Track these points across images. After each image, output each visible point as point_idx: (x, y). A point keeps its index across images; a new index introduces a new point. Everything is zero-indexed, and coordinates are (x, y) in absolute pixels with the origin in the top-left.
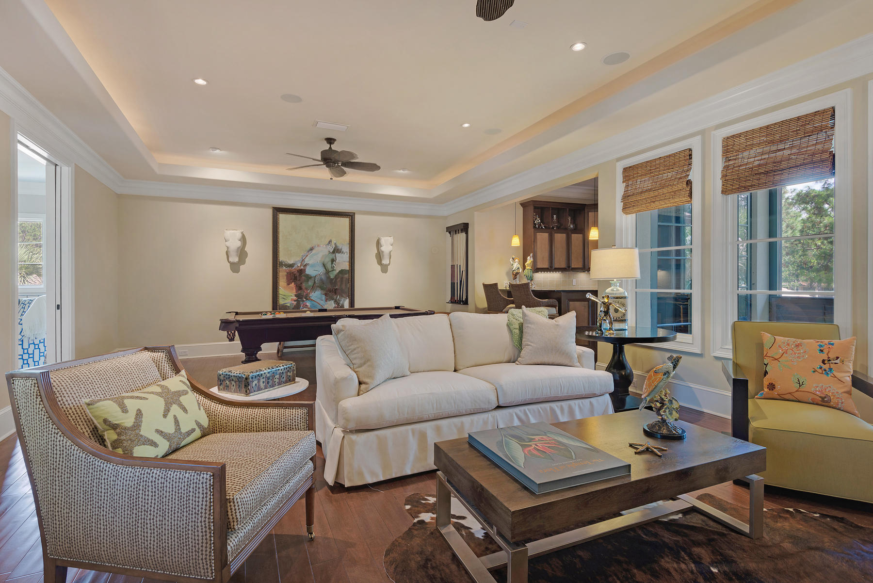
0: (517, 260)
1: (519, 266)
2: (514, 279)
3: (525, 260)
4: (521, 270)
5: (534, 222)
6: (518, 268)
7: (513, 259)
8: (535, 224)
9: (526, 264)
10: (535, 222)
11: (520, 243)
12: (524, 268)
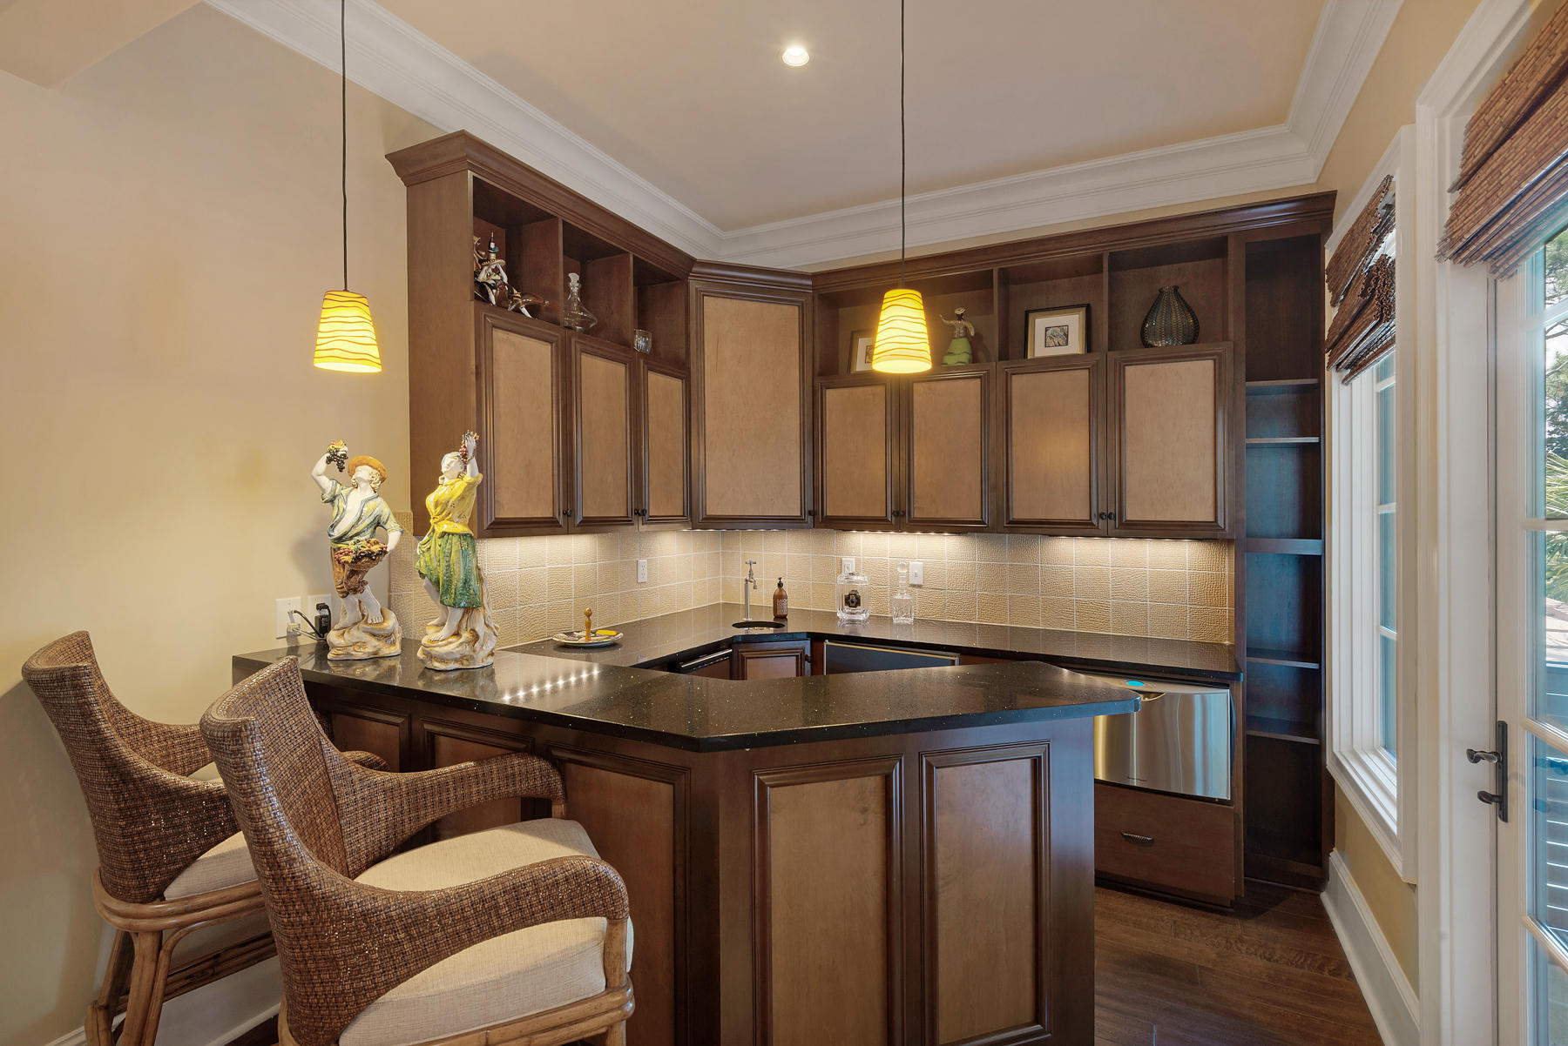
0: (364, 472)
1: (381, 507)
2: (345, 594)
3: (424, 477)
4: (393, 539)
5: (476, 274)
6: (377, 523)
7: (337, 460)
8: (482, 287)
9: (430, 500)
10: (482, 277)
11: (385, 357)
12: (420, 524)
